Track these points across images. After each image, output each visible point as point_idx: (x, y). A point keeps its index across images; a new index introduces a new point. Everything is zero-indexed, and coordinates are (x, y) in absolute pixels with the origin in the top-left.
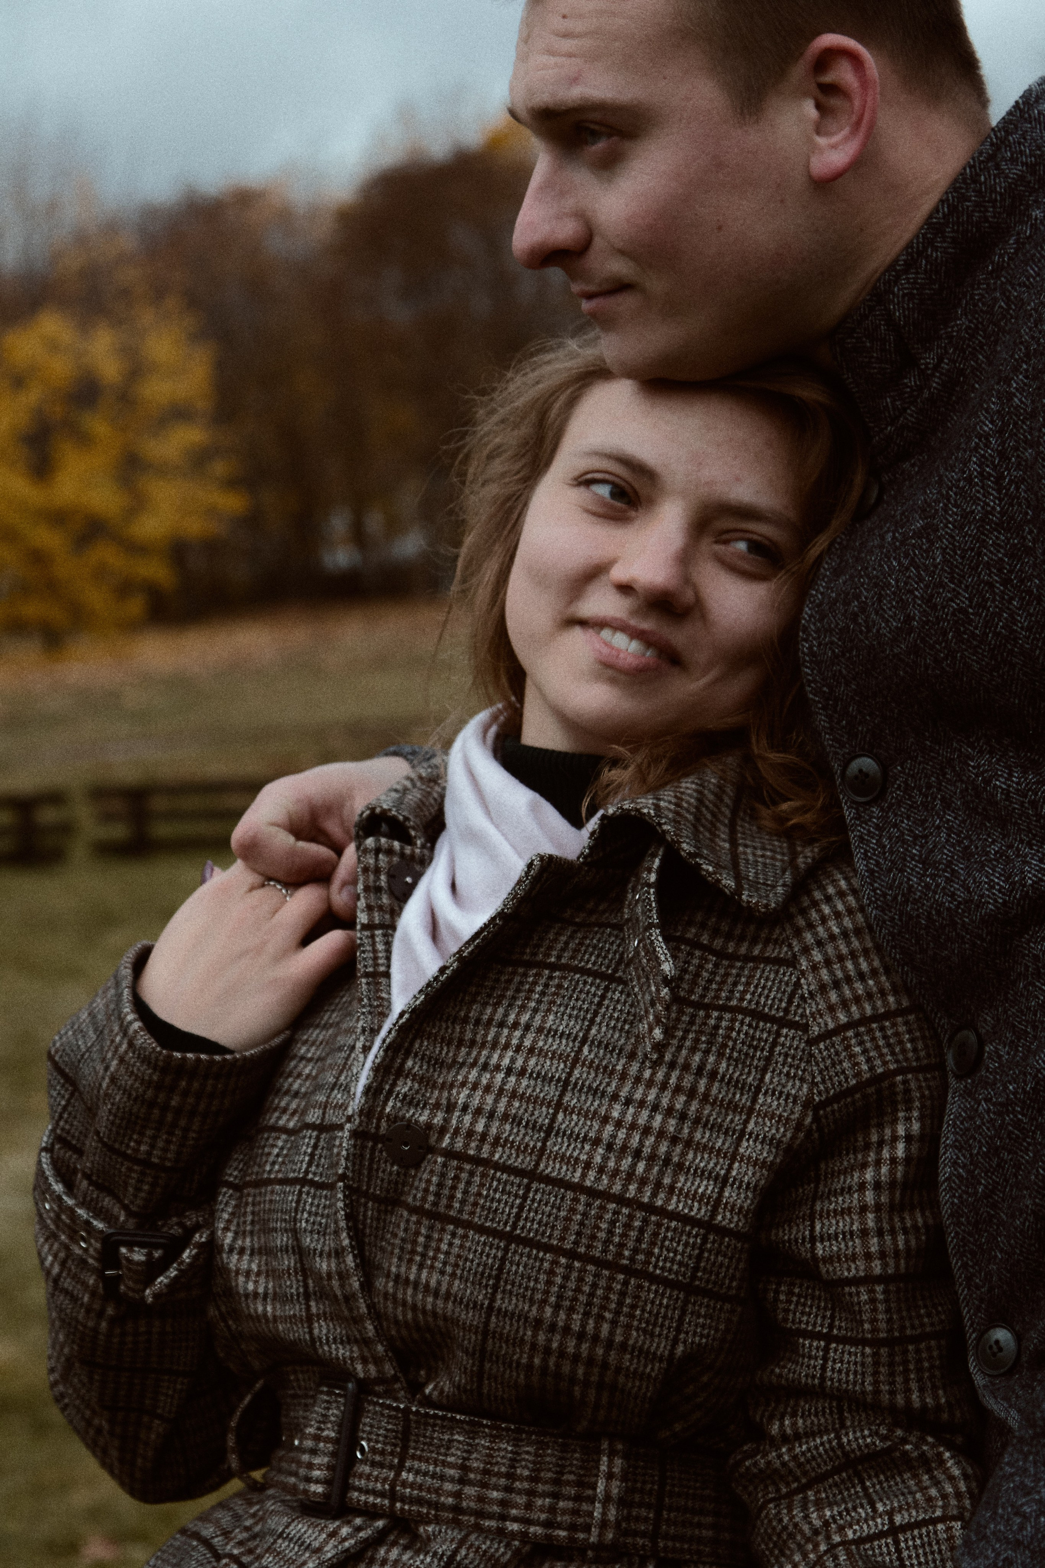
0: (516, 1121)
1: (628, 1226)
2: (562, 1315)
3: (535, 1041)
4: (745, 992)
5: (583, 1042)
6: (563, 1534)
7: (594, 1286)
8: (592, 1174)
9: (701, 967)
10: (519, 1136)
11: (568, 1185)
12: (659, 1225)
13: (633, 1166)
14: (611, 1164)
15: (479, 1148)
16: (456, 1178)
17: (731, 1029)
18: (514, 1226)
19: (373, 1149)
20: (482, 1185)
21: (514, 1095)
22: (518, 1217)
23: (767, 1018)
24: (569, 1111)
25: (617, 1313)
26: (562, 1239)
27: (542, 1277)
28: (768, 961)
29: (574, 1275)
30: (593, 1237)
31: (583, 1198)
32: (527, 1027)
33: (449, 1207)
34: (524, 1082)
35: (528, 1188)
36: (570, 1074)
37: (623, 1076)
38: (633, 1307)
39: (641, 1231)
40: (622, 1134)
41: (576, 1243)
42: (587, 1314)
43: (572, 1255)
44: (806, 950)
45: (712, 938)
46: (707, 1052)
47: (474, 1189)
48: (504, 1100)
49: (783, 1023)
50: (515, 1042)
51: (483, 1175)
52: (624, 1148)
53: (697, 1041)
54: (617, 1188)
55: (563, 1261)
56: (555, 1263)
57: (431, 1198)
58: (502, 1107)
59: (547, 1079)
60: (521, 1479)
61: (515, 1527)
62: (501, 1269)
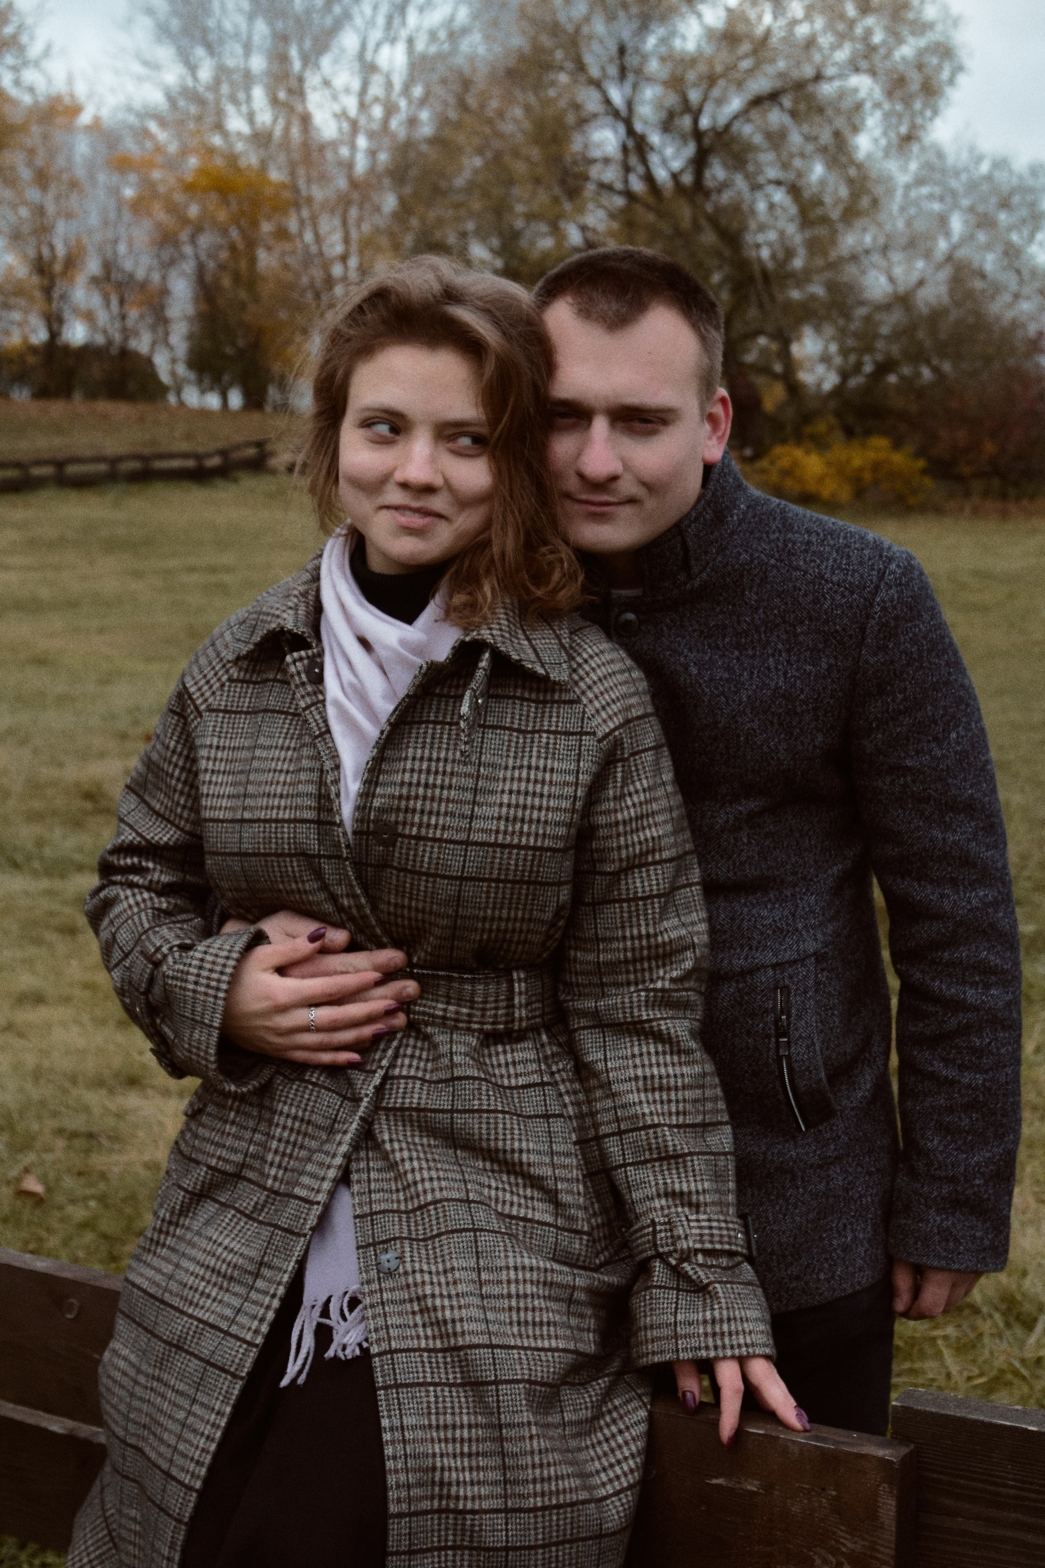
0: (453, 815)
1: (525, 860)
2: (497, 912)
3: (453, 768)
4: (557, 722)
5: (479, 765)
6: (502, 1026)
7: (512, 894)
8: (500, 837)
9: (529, 711)
10: (456, 823)
11: (489, 845)
12: (541, 856)
13: (522, 827)
14: (510, 829)
15: (435, 833)
16: (424, 851)
17: (555, 744)
18: (463, 872)
19: (367, 840)
20: (439, 853)
21: (448, 801)
22: (464, 866)
23: (573, 734)
24: (480, 805)
25: (525, 905)
26: (491, 873)
27: (484, 895)
28: (565, 702)
29: (501, 891)
30: (508, 869)
31: (498, 850)
32: (446, 760)
33: (421, 867)
34: (453, 793)
35: (466, 850)
36: (477, 784)
37: (505, 780)
38: (533, 900)
39: (533, 861)
40: (512, 811)
41: (499, 874)
42: (510, 909)
43: (498, 881)
44: (583, 693)
45: (530, 694)
46: (546, 758)
47: (435, 856)
48: (443, 804)
49: (581, 734)
50: (441, 769)
51: (439, 847)
52: (515, 819)
53: (539, 752)
54: (516, 841)
55: (493, 885)
56: (489, 887)
57: (411, 863)
58: (443, 809)
59: (464, 789)
60: (478, 1003)
61: (476, 1026)
62: (459, 896)
